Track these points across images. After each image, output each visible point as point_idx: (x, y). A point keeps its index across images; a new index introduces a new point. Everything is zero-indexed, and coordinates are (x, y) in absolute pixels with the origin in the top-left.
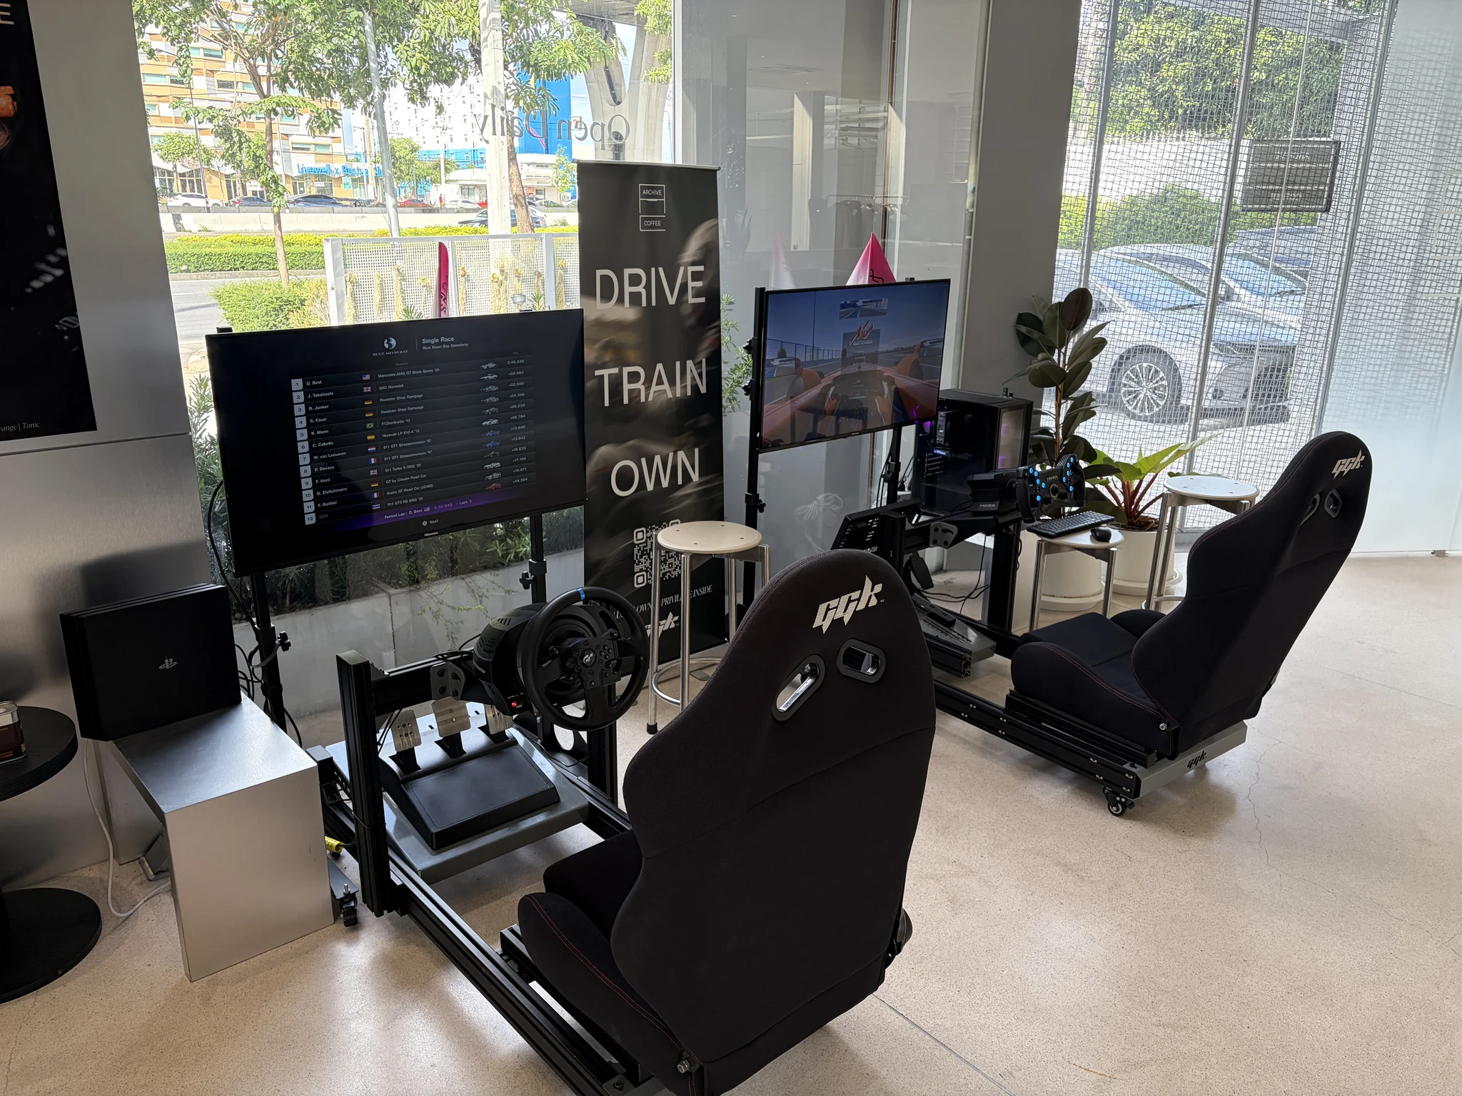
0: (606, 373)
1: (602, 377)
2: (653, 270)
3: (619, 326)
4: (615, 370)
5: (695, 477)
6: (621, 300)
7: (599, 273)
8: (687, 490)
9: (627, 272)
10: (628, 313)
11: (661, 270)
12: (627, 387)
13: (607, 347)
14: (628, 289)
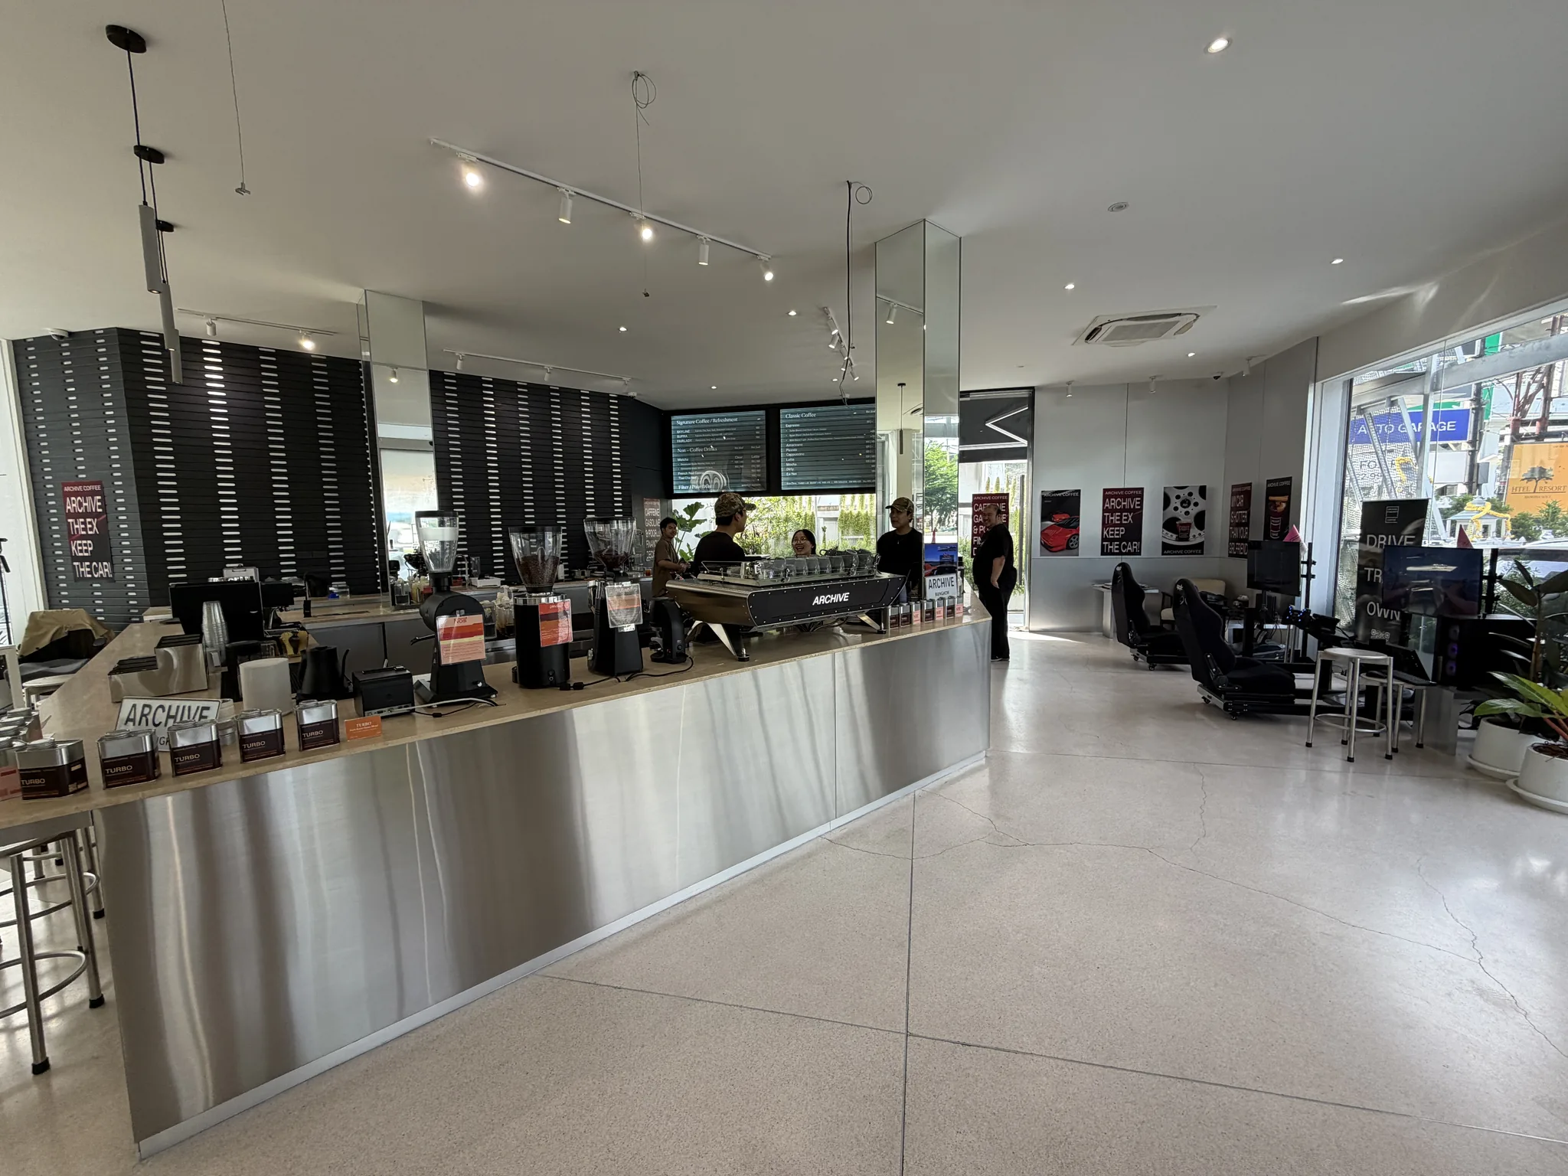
0: (1369, 569)
1: (1367, 571)
2: (1390, 536)
3: (1375, 554)
4: (1373, 569)
5: (1398, 619)
6: (1377, 546)
7: (1369, 536)
8: (1393, 623)
9: (1380, 536)
10: (1379, 550)
11: (1394, 536)
12: (1375, 576)
13: (1371, 561)
14: (1380, 542)
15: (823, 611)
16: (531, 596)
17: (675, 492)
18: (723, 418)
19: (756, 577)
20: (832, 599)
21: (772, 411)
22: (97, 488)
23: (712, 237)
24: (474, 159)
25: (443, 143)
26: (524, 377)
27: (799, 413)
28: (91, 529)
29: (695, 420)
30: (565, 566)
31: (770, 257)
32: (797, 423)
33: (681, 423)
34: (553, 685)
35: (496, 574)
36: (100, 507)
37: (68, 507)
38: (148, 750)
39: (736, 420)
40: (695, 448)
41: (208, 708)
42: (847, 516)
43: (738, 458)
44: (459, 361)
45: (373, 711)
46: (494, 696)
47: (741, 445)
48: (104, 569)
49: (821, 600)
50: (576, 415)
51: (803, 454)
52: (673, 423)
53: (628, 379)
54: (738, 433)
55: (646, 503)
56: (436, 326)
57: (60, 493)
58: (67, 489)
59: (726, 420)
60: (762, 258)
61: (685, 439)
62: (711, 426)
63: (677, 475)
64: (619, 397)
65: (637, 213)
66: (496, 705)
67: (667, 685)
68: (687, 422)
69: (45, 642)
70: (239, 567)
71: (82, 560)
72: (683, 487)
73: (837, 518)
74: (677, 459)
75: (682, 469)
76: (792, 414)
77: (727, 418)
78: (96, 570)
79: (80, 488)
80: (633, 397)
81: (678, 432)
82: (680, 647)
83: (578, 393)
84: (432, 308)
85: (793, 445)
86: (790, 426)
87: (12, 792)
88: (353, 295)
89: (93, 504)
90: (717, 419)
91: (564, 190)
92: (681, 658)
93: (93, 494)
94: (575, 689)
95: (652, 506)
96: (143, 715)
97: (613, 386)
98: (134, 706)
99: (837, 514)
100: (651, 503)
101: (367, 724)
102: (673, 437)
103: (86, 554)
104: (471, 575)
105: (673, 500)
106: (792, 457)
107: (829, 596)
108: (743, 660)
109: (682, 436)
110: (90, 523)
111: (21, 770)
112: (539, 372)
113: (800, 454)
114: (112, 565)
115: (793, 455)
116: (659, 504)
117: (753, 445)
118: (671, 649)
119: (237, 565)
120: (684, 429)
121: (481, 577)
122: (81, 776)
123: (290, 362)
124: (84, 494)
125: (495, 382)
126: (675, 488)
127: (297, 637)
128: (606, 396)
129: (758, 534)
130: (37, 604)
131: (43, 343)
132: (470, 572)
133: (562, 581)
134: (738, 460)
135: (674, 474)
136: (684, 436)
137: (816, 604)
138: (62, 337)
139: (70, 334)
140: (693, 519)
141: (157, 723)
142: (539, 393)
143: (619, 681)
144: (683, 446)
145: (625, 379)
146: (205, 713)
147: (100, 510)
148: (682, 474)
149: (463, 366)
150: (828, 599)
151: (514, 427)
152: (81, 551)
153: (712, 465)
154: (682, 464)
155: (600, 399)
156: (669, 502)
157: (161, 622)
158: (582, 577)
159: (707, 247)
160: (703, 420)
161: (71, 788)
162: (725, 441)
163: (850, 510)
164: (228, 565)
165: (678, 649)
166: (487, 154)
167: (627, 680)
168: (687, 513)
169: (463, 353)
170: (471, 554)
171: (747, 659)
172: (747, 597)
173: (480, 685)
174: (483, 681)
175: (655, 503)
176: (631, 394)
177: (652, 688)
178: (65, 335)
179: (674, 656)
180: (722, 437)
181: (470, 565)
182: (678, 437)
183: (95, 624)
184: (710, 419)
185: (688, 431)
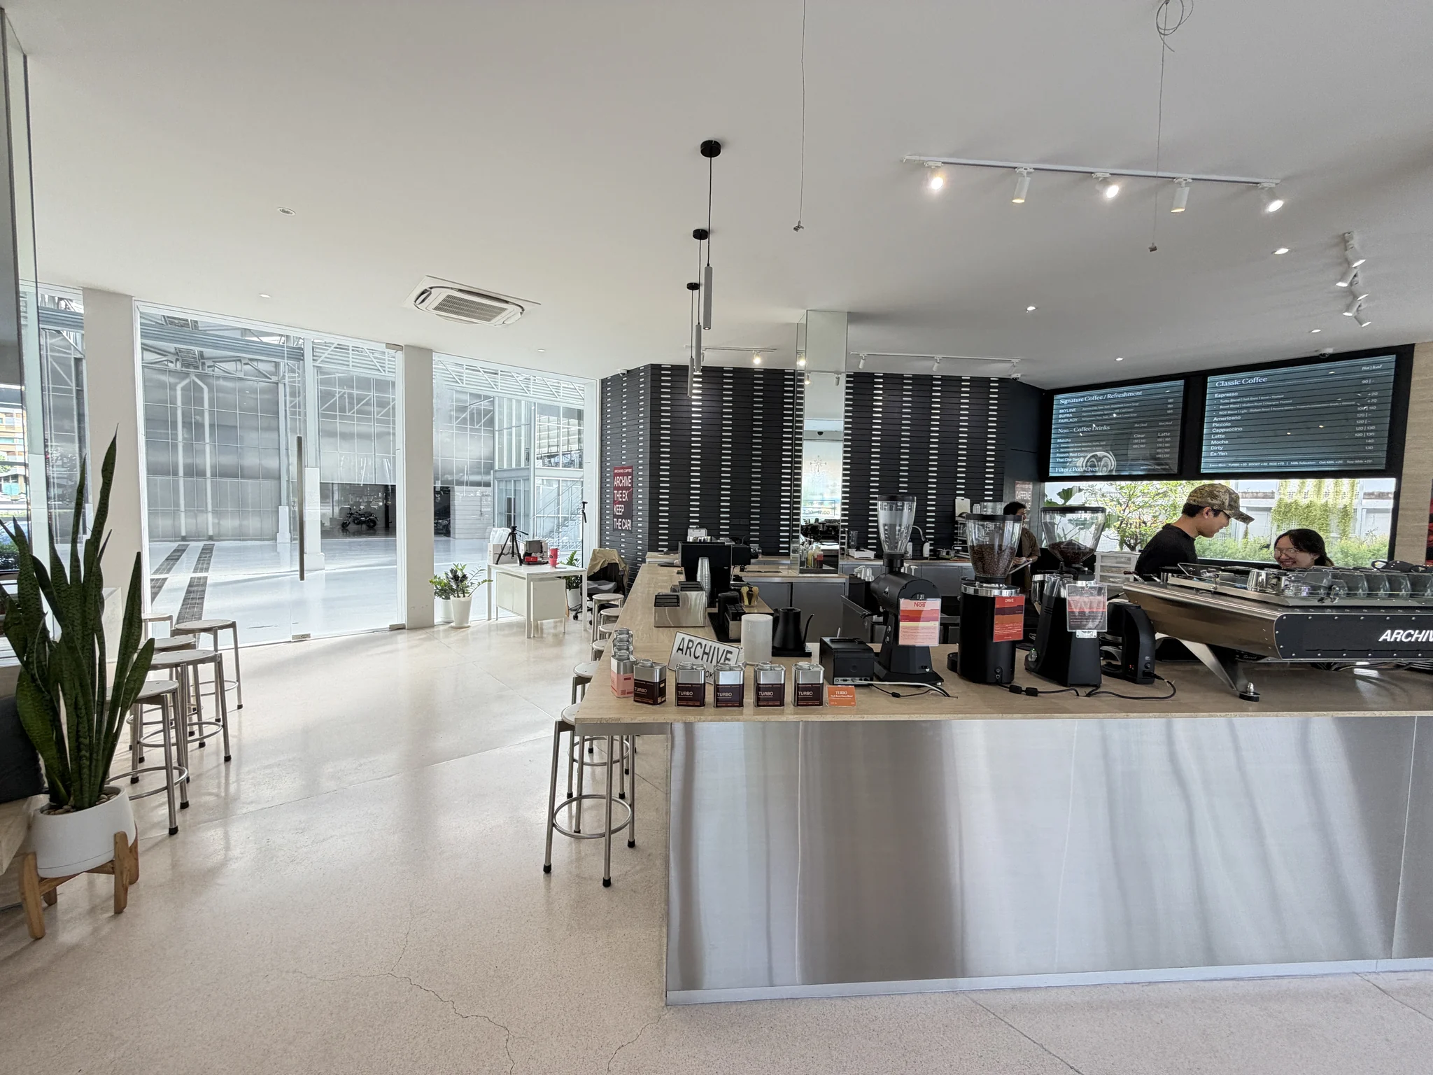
15: (1394, 651)
16: (982, 587)
17: (1051, 475)
18: (1123, 392)
19: (1280, 593)
20: (1416, 636)
21: (1195, 382)
22: (630, 470)
23: (1195, 177)
24: (940, 164)
25: (914, 158)
26: (909, 369)
27: (1238, 379)
28: (624, 498)
29: (1084, 397)
30: (931, 545)
31: (1278, 181)
32: (1235, 391)
33: (1065, 402)
34: (998, 683)
35: (869, 547)
36: (630, 483)
37: (615, 483)
38: (703, 682)
39: (1140, 393)
40: (1081, 427)
41: (731, 653)
42: (1288, 506)
43: (1139, 436)
44: (862, 361)
45: (840, 679)
46: (940, 684)
47: (1144, 422)
48: (628, 525)
49: (1394, 636)
50: (955, 401)
51: (1240, 429)
52: (1055, 402)
53: (1017, 361)
54: (1138, 409)
55: (1018, 486)
56: (857, 333)
57: (612, 473)
58: (616, 471)
59: (1125, 395)
60: (1265, 185)
61: (1069, 418)
62: (1105, 402)
63: (1055, 457)
64: (1001, 380)
65: (1101, 172)
66: (948, 696)
67: (1151, 714)
68: (1073, 401)
69: (597, 569)
70: (697, 528)
71: (618, 517)
72: (1061, 470)
73: (1270, 509)
74: (1056, 439)
75: (1062, 450)
76: (1226, 380)
77: (1127, 392)
78: (624, 524)
79: (622, 471)
80: (1016, 379)
81: (1061, 411)
82: (1149, 666)
83: (960, 379)
84: (855, 317)
85: (1223, 419)
86: (1222, 396)
87: (628, 693)
88: (795, 316)
89: (626, 481)
90: (1112, 394)
91: (1023, 169)
92: (1148, 678)
93: (628, 474)
94: (1027, 695)
95: (1024, 490)
96: (688, 647)
97: (995, 370)
98: (683, 639)
99: (1272, 503)
100: (1023, 486)
101: (844, 693)
102: (1054, 417)
103: (620, 514)
104: (849, 547)
105: (1046, 483)
106: (1221, 433)
107: (1412, 632)
108: (1250, 699)
109: (1065, 416)
110: (624, 494)
111: (635, 680)
112: (928, 363)
113: (1236, 429)
114: (632, 521)
115: (1223, 430)
116: (1031, 486)
117: (1162, 421)
118: (1136, 663)
119: (695, 526)
120: (1069, 408)
121: (858, 549)
122: (662, 692)
123: (743, 376)
124: (623, 475)
125: (886, 376)
126: (1051, 470)
127: (752, 591)
128: (988, 380)
129: (1144, 523)
130: (595, 545)
131: (616, 379)
132: (848, 543)
133: (927, 558)
134: (1137, 438)
135: (1052, 455)
136: (1068, 415)
137: (1385, 640)
138: (624, 374)
139: (628, 371)
140: (1067, 504)
141: (697, 656)
142: (922, 381)
143: (1078, 695)
144: (1065, 426)
145: (1013, 360)
146: (729, 656)
147: (630, 485)
148: (1061, 455)
149: (864, 365)
150: (1409, 635)
151: (896, 415)
152: (618, 512)
153: (1100, 446)
154: (1062, 445)
155: (981, 384)
156: (1042, 484)
157: (658, 565)
158: (947, 557)
159: (1187, 190)
160: (1095, 396)
161: (659, 701)
162: (1116, 419)
163: (1295, 498)
164: (691, 526)
165: (1147, 668)
166: (951, 156)
167: (1089, 695)
168: (1061, 497)
169: (866, 354)
170: (851, 528)
171: (1256, 700)
172: (1275, 619)
173: (928, 670)
174: (931, 669)
175: (1027, 486)
176: (1014, 376)
177: (1131, 715)
178: (626, 373)
179: (1140, 674)
180: (1112, 414)
181: (849, 537)
182: (1060, 416)
183: (620, 560)
184: (1103, 394)
185: (1074, 410)
